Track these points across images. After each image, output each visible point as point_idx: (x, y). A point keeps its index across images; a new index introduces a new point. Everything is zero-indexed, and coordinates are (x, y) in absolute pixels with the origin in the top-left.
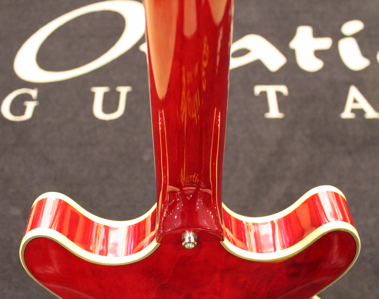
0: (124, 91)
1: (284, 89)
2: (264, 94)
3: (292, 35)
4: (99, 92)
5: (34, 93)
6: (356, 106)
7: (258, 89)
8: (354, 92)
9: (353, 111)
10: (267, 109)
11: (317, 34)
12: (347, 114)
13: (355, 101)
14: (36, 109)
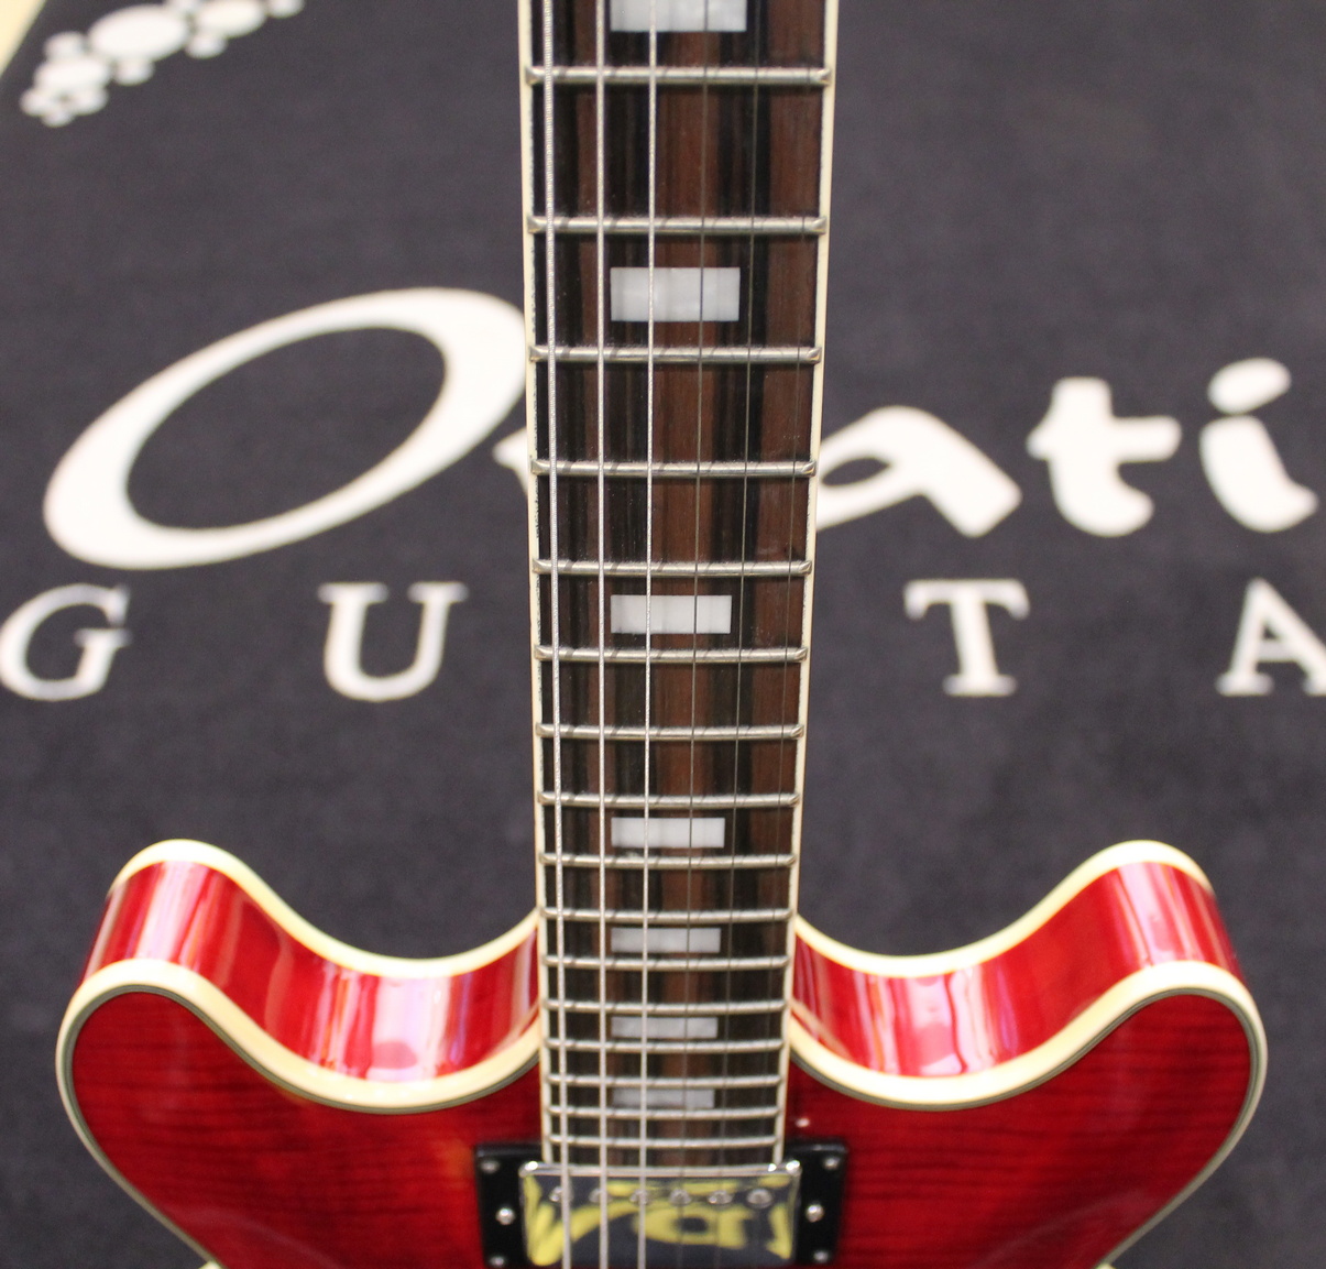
0: (437, 599)
1: (1012, 595)
2: (941, 614)
3: (1036, 409)
4: (349, 604)
5: (113, 603)
6: (1274, 653)
7: (920, 596)
8: (1263, 605)
9: (1263, 667)
10: (953, 664)
11: (1127, 406)
12: (1242, 679)
13: (1269, 634)
14: (119, 661)
